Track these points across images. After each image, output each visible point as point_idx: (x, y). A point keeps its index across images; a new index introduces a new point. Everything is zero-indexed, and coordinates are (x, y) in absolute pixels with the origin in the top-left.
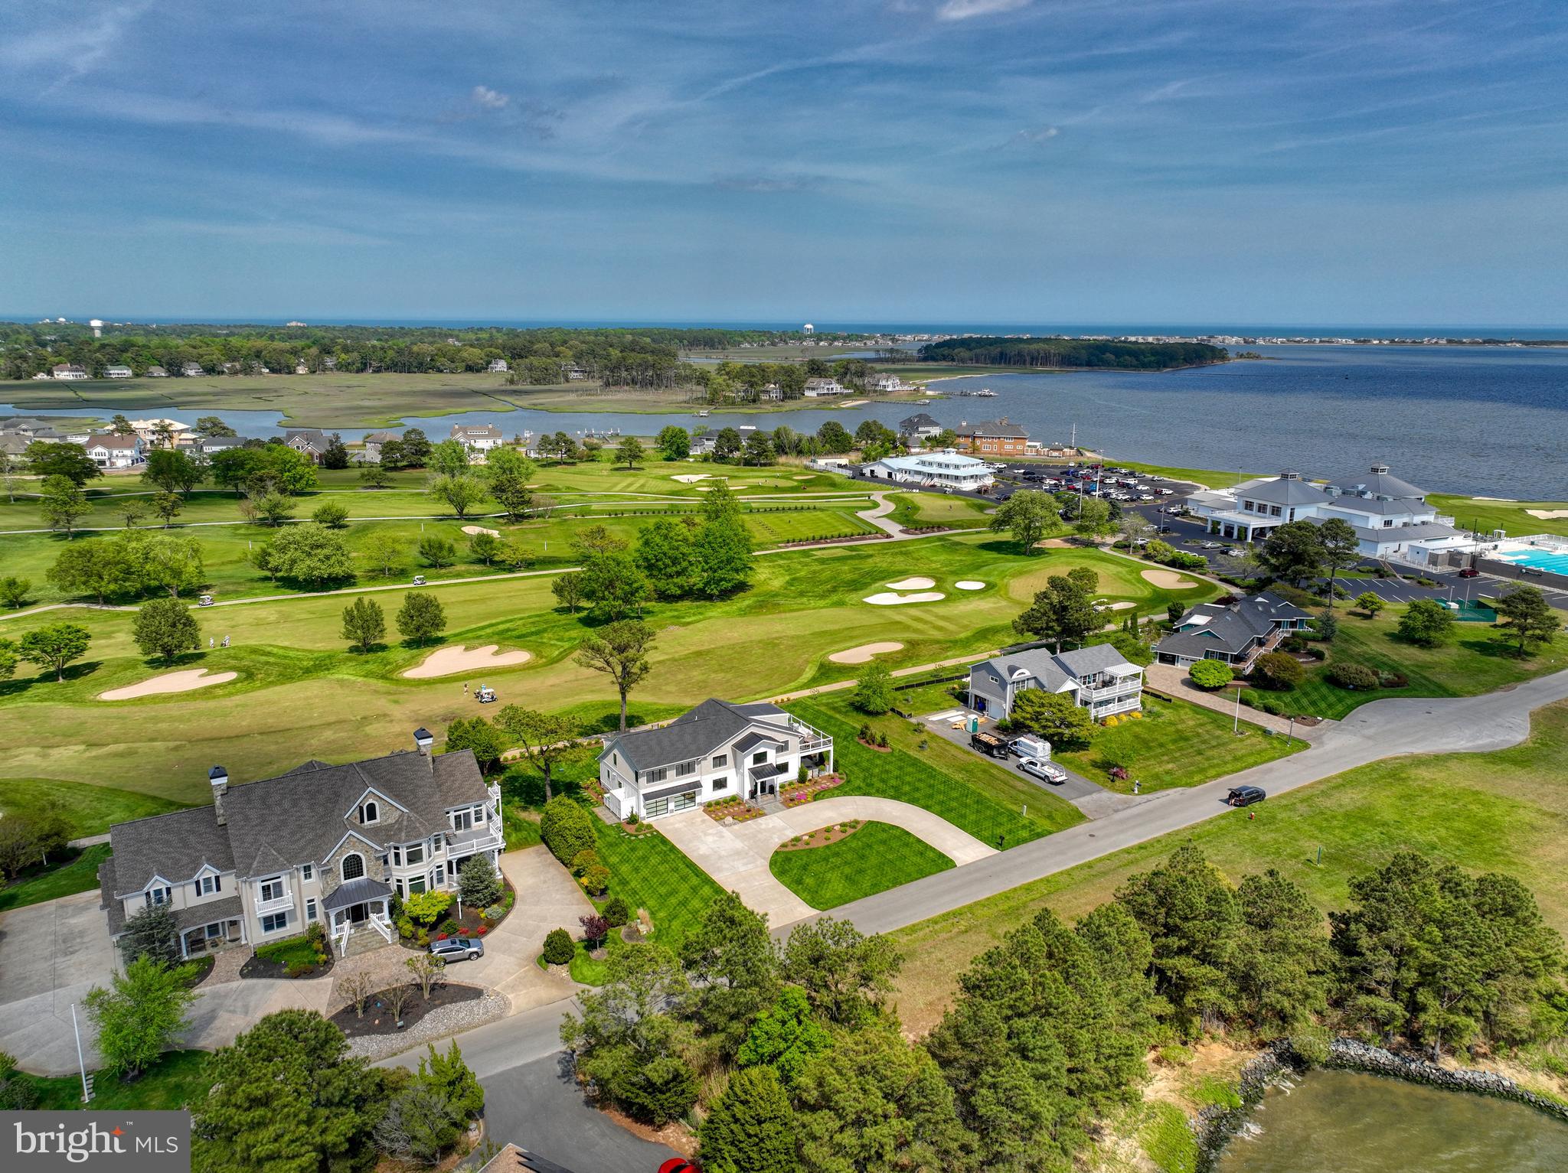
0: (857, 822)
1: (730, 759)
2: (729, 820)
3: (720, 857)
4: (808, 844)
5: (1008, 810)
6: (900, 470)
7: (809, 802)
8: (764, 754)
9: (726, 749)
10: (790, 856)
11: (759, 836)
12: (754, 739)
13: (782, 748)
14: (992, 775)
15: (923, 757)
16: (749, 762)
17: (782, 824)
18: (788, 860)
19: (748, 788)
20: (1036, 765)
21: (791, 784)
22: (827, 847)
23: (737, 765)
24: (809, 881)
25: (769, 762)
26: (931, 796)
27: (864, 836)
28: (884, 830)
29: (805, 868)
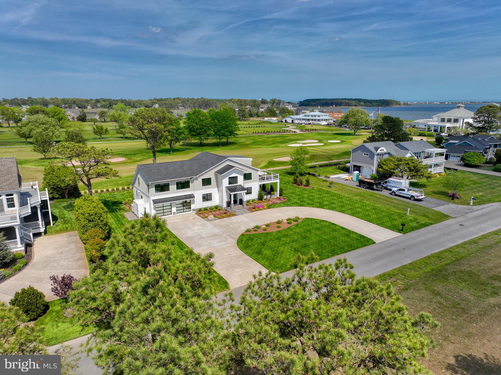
0: (298, 218)
1: (213, 181)
2: (211, 217)
3: (201, 238)
4: (265, 230)
5: (396, 213)
6: (297, 119)
7: (265, 209)
8: (236, 178)
9: (210, 174)
10: (252, 237)
11: (231, 226)
12: (229, 167)
13: (247, 177)
14: (376, 197)
15: (332, 190)
16: (225, 182)
17: (247, 220)
18: (251, 239)
19: (225, 199)
20: (404, 190)
21: (253, 200)
22: (279, 232)
23: (218, 185)
24: (267, 252)
25: (239, 184)
26: (343, 206)
27: (304, 226)
28: (317, 223)
29: (263, 244)
